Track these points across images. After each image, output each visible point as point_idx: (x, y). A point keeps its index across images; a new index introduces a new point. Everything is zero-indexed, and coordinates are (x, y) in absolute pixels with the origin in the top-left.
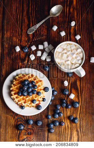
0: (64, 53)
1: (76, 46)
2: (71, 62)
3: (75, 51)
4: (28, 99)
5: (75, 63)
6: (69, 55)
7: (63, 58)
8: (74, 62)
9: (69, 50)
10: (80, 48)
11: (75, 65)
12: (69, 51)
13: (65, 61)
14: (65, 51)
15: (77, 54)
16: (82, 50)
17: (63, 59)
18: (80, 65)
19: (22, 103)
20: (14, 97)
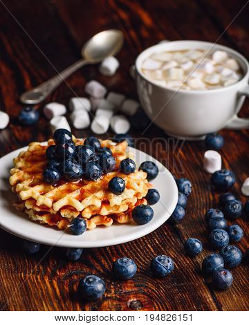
1: (202, 51)
4: (88, 187)
13: (186, 83)
19: (70, 201)
20: (33, 193)
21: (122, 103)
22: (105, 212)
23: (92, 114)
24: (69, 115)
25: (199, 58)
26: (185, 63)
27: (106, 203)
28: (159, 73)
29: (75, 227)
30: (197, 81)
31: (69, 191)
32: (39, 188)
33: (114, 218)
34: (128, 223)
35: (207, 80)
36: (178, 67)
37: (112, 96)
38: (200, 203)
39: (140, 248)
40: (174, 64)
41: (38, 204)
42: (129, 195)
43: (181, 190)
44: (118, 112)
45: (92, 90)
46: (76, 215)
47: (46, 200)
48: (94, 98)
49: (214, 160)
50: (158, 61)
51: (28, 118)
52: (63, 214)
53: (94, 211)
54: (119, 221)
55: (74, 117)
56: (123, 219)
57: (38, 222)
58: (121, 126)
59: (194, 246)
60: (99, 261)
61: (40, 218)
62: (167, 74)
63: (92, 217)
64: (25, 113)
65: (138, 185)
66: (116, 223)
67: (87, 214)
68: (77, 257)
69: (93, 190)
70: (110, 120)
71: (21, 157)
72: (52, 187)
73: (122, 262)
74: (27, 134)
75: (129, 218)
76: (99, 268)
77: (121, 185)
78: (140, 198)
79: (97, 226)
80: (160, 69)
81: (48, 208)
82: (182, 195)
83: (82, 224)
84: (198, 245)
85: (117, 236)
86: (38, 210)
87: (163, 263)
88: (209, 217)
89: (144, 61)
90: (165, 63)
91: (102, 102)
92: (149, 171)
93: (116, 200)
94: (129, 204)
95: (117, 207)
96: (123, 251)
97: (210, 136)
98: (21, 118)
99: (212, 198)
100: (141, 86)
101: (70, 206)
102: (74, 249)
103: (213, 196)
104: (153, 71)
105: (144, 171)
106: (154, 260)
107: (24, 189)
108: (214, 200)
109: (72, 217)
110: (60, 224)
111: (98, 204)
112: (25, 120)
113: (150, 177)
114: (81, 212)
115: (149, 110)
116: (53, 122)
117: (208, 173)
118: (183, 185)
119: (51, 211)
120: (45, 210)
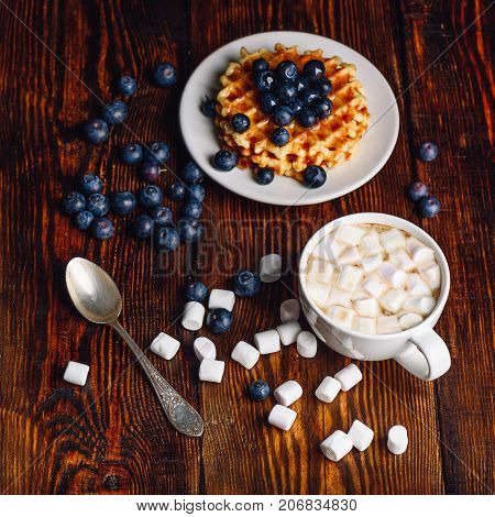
0: (347, 264)
2: (380, 304)
3: (403, 256)
5: (401, 309)
6: (371, 273)
7: (344, 285)
8: (394, 306)
9: (374, 252)
10: (430, 246)
11: (399, 318)
12: (374, 256)
14: (356, 257)
15: (414, 271)
16: (436, 253)
17: (344, 291)
18: (425, 317)
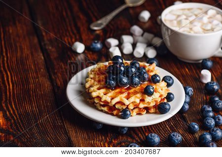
1: (201, 9)
4: (132, 91)
13: (191, 29)
19: (121, 99)
20: (99, 93)
21: (152, 39)
22: (142, 106)
23: (134, 45)
24: (120, 46)
25: (199, 14)
26: (190, 16)
27: (142, 100)
28: (175, 22)
29: (124, 115)
30: (197, 28)
31: (121, 93)
32: (103, 91)
33: (147, 109)
34: (155, 113)
35: (204, 27)
36: (186, 19)
37: (146, 34)
38: (198, 101)
39: (162, 127)
40: (184, 17)
41: (102, 100)
42: (156, 96)
43: (187, 93)
44: (149, 45)
45: (134, 31)
46: (124, 107)
47: (107, 98)
48: (135, 36)
49: (207, 75)
50: (174, 15)
51: (96, 47)
52: (117, 106)
53: (135, 105)
54: (150, 111)
55: (124, 47)
56: (152, 110)
57: (102, 111)
58: (151, 54)
59: (194, 127)
60: (137, 135)
61: (103, 108)
62: (179, 23)
63: (134, 108)
64: (94, 44)
65: (162, 90)
66: (148, 112)
67: (131, 107)
68: (125, 132)
69: (135, 93)
70: (145, 50)
71: (92, 71)
72: (111, 91)
73: (151, 136)
74: (95, 56)
75: (156, 109)
76: (137, 139)
77: (152, 90)
78: (163, 98)
79: (137, 114)
80: (176, 20)
81: (108, 103)
82: (187, 96)
83: (128, 112)
84: (196, 126)
85: (148, 120)
86: (102, 103)
87: (176, 137)
88: (203, 110)
89: (166, 15)
90: (179, 16)
91: (140, 39)
92: (168, 81)
93: (148, 99)
94: (156, 101)
95: (149, 103)
96: (152, 129)
97: (205, 60)
98: (92, 47)
99: (205, 98)
100: (164, 29)
101: (121, 102)
102: (123, 127)
103: (206, 97)
104: (171, 21)
105: (165, 81)
106: (170, 135)
107: (94, 91)
108: (207, 99)
109: (122, 108)
110: (115, 112)
111: (138, 101)
112: (94, 48)
113: (169, 85)
114: (128, 106)
115: (168, 44)
116: (111, 50)
117: (203, 83)
118: (188, 90)
119: (110, 105)
120: (106, 104)
